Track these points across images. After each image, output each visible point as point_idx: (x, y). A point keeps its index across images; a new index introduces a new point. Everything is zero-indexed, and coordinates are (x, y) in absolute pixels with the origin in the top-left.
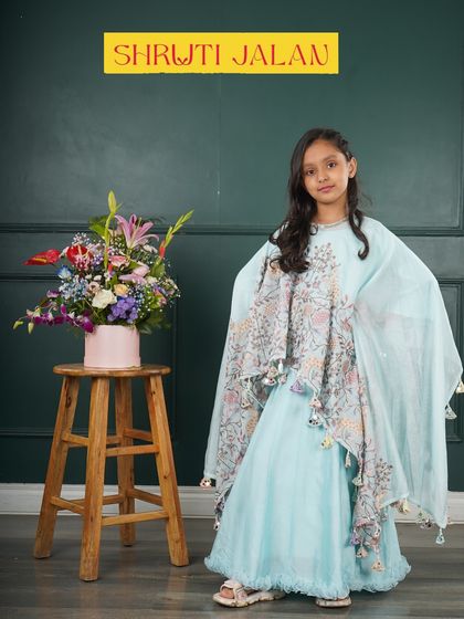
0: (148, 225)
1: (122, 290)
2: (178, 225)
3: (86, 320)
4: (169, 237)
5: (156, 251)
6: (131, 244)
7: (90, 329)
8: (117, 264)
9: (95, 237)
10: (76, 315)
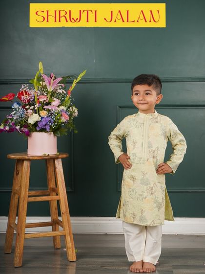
0: (59, 79)
1: (44, 113)
2: (79, 78)
3: (26, 130)
4: (74, 85)
5: (65, 92)
6: (50, 89)
7: (28, 134)
8: (42, 100)
9: (31, 86)
10: (21, 128)
